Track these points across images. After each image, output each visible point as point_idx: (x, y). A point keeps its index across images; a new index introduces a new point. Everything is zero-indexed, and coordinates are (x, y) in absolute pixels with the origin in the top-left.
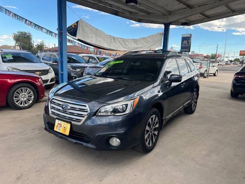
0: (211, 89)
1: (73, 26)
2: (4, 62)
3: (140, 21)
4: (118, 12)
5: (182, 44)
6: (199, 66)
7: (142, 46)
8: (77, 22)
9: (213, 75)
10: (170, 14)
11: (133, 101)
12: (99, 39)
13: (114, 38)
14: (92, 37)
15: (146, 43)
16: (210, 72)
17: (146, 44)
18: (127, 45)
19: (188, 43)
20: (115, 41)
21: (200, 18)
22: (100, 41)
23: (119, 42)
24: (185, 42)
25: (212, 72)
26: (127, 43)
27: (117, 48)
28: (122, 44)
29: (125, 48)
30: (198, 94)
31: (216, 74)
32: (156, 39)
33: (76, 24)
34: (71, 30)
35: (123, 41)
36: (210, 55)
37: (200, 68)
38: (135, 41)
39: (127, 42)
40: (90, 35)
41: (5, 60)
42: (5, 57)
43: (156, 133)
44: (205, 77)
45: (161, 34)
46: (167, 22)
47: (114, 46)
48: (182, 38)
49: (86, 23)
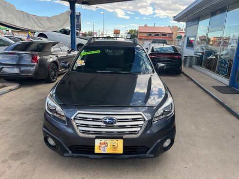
13: (28, 15)
18: (41, 24)
20: (28, 19)
22: (12, 18)
23: (34, 20)
26: (42, 22)
27: (32, 27)
28: (36, 23)
29: (40, 27)
35: (37, 18)
36: (87, 32)
39: (41, 20)
47: (29, 25)
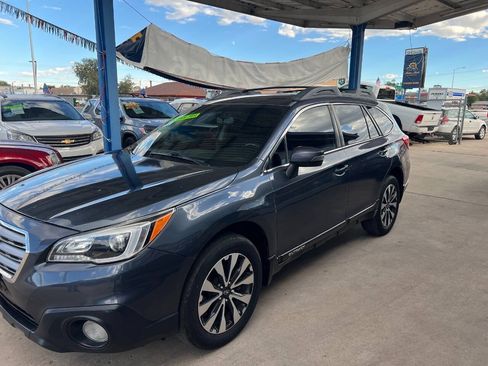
0: (457, 171)
1: (134, 41)
2: (4, 119)
3: (305, 24)
4: (256, 7)
5: (405, 71)
6: (438, 116)
7: (300, 77)
8: (143, 32)
9: (473, 136)
10: (364, 5)
11: (149, 223)
12: (196, 66)
13: (231, 63)
14: (180, 63)
15: (309, 71)
16: (464, 131)
17: (310, 73)
19: (420, 66)
21: (438, 10)
22: (199, 70)
23: (245, 70)
24: (413, 65)
25: (470, 131)
26: (264, 74)
28: (249, 75)
29: (259, 82)
30: (400, 190)
31: (481, 135)
32: (331, 62)
33: (140, 36)
34: (129, 47)
35: (254, 67)
36: (478, 92)
37: (442, 122)
38: (282, 67)
39: (263, 70)
40: (175, 58)
41: (8, 115)
42: (9, 111)
43: (246, 299)
44: (452, 142)
45: (343, 49)
46: (357, 23)
47: (232, 80)
48: (407, 57)
49: (165, 32)
